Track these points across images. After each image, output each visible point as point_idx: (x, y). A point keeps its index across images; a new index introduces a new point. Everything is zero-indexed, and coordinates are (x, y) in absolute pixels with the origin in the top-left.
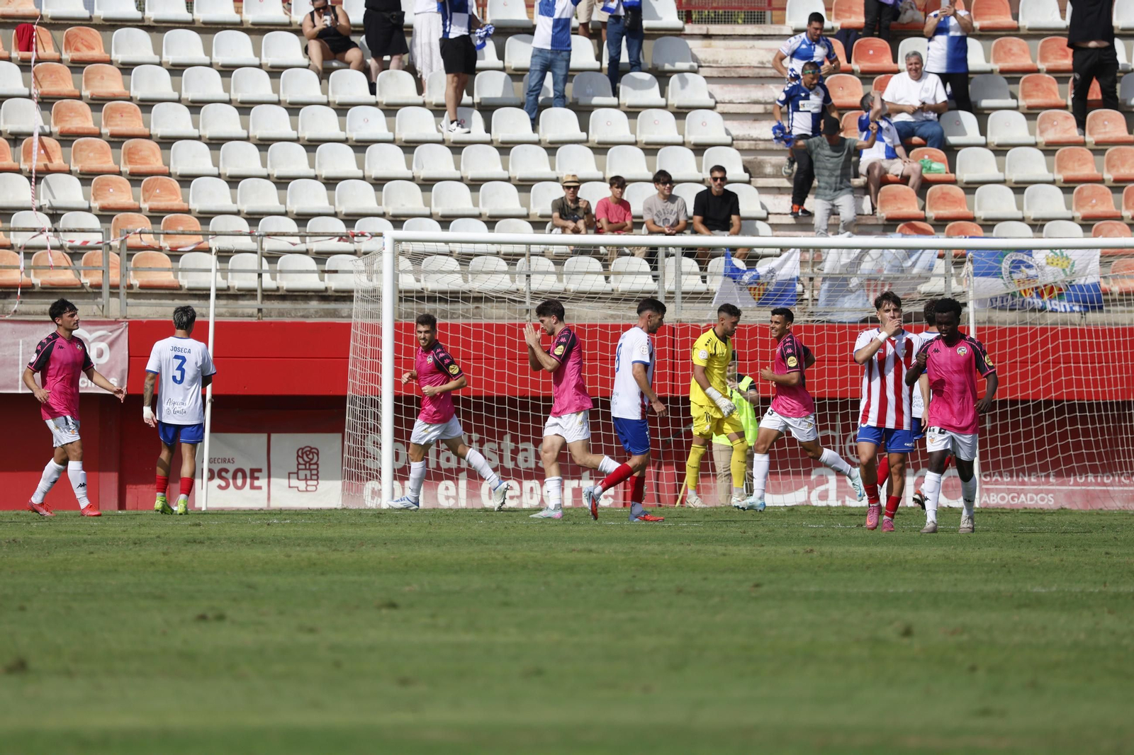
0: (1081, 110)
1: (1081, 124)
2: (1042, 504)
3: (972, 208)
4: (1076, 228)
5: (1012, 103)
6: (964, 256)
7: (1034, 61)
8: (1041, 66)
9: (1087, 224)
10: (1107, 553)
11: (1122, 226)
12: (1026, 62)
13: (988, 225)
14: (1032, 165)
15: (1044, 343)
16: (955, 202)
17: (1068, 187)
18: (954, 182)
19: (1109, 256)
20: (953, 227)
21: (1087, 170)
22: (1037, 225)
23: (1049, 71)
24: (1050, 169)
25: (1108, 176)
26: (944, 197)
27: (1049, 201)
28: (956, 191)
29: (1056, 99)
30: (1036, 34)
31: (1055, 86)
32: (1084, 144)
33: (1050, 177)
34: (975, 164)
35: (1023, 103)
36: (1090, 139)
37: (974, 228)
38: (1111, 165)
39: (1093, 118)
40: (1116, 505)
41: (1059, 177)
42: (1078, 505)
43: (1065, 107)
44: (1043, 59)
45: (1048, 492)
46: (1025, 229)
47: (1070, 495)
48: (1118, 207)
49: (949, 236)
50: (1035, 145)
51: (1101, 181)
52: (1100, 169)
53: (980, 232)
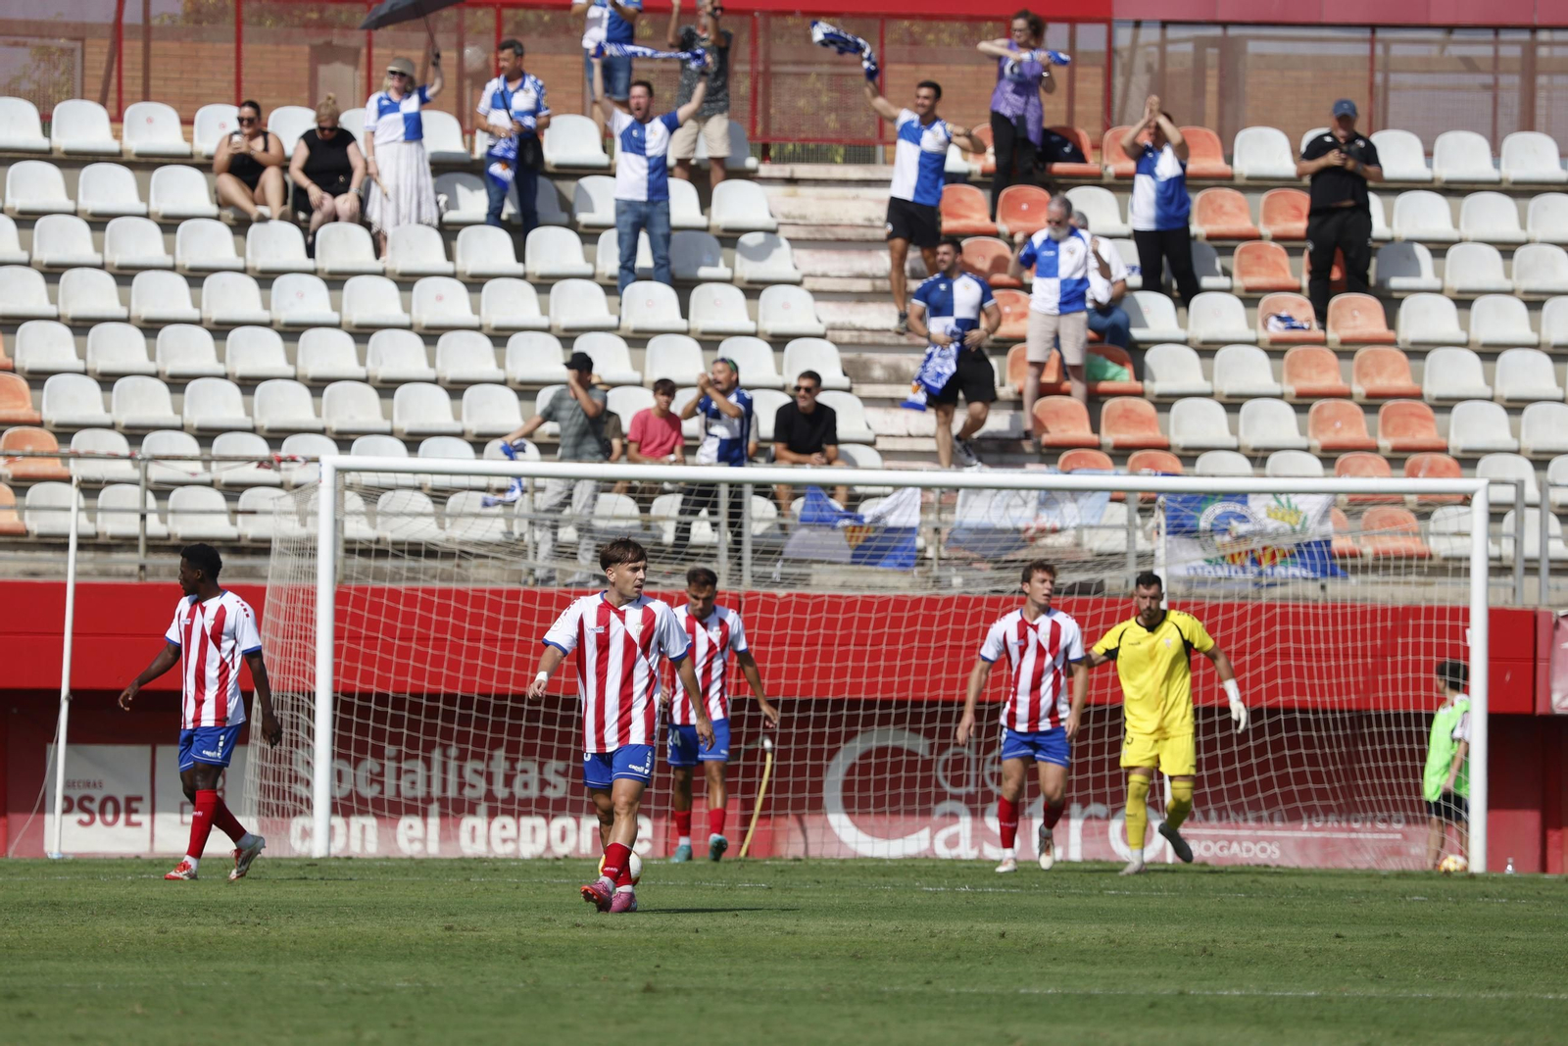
0: (1321, 295)
1: (1322, 316)
2: (1262, 858)
3: (1166, 431)
4: (1313, 464)
5: (1224, 282)
6: (1153, 501)
7: (1255, 223)
8: (1265, 230)
9: (1329, 456)
10: (1338, 936)
11: (1378, 460)
12: (1242, 224)
13: (1189, 456)
14: (1250, 371)
15: (1256, 629)
16: (1143, 422)
17: (1302, 403)
18: (1141, 394)
19: (1357, 504)
20: (1138, 459)
21: (1328, 381)
22: (1259, 458)
23: (1276, 239)
24: (1277, 378)
25: (1359, 389)
26: (1127, 416)
27: (1274, 423)
28: (1145, 407)
29: (1288, 278)
30: (1257, 185)
31: (1285, 260)
32: (1324, 342)
33: (1277, 389)
34: (1172, 369)
35: (1239, 282)
36: (1333, 335)
37: (1170, 461)
38: (1363, 374)
39: (1338, 306)
40: (1365, 861)
41: (1290, 389)
42: (1313, 861)
43: (1298, 290)
44: (1269, 220)
45: (1270, 840)
46: (1241, 463)
47: (1303, 844)
48: (1373, 433)
49: (1133, 472)
50: (1255, 343)
51: (1348, 396)
52: (1347, 379)
53: (1178, 466)
